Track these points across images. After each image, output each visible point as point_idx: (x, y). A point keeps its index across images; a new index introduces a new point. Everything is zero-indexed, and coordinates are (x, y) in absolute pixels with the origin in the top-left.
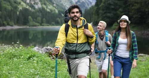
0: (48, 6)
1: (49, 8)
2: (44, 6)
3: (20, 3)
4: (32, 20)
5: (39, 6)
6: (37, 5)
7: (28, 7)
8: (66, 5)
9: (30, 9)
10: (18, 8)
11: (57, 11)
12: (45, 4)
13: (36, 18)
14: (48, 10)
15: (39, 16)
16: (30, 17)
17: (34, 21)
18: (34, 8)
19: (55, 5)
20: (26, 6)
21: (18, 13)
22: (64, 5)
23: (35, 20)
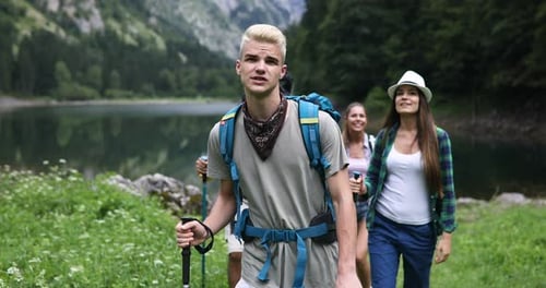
0: (128, 22)
1: (133, 31)
2: (115, 25)
3: (22, 13)
4: (68, 75)
5: (93, 23)
6: (87, 19)
7: (52, 28)
8: (196, 20)
9: (62, 33)
10: (17, 31)
11: (161, 44)
12: (117, 17)
13: (84, 70)
14: (129, 40)
15: (94, 62)
16: (61, 66)
17: (74, 78)
18: (77, 32)
19: (153, 21)
20: (48, 24)
21: (15, 50)
22: (189, 20)
23: (79, 74)
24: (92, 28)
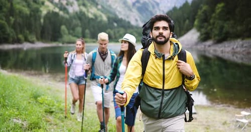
0: (89, 8)
1: (91, 12)
2: (84, 9)
3: (43, 3)
4: (67, 32)
5: (74, 8)
6: (72, 6)
7: (57, 10)
8: (117, 7)
9: (61, 13)
10: (41, 11)
11: (105, 18)
12: (84, 5)
13: (73, 29)
14: (91, 16)
15: (77, 26)
16: (63, 27)
17: (69, 33)
18: (68, 13)
19: (99, 7)
20: (54, 8)
21: (42, 21)
22: (114, 7)
23: (71, 31)
24: (74, 10)
